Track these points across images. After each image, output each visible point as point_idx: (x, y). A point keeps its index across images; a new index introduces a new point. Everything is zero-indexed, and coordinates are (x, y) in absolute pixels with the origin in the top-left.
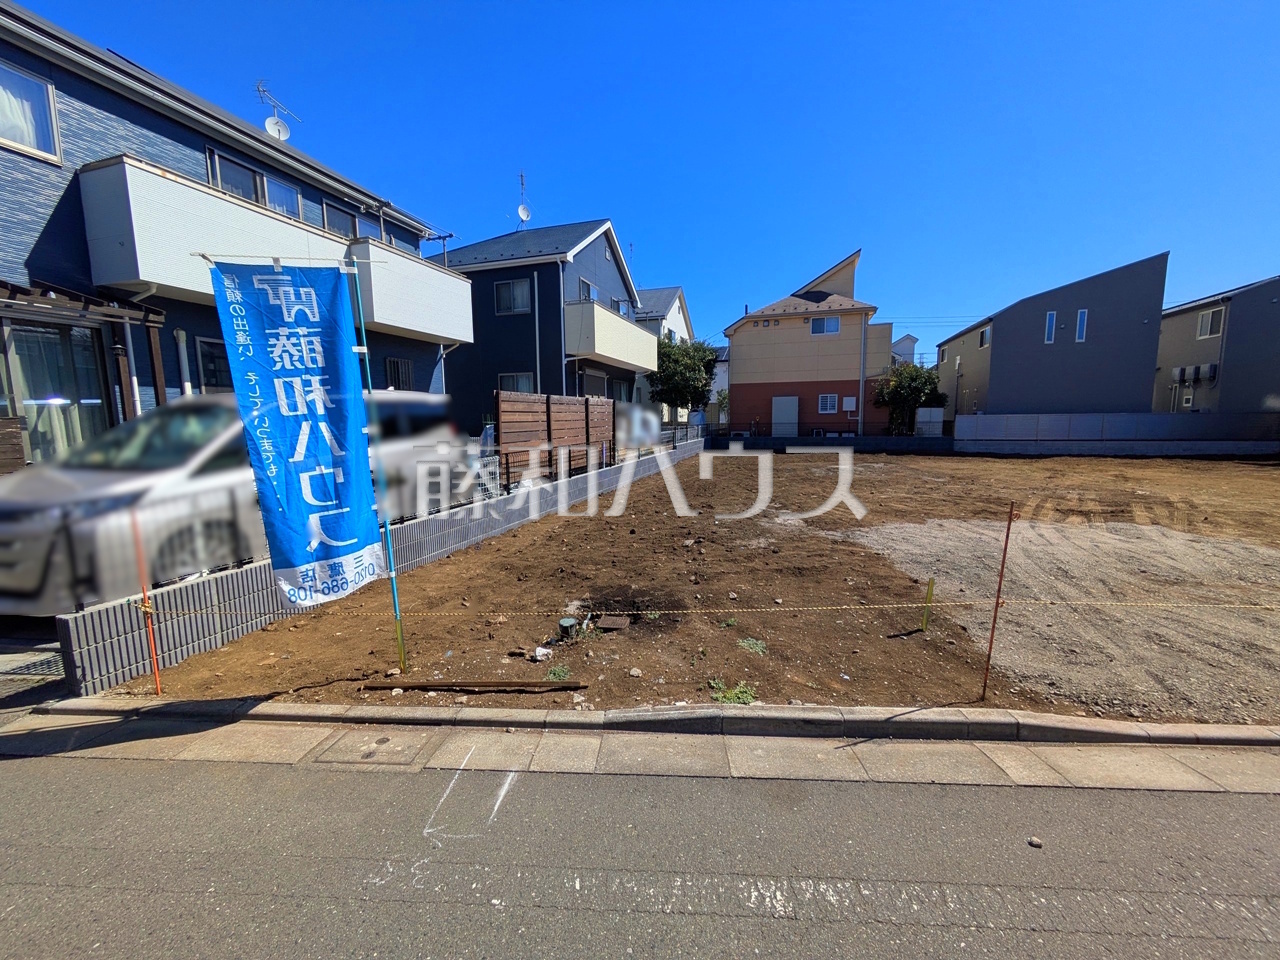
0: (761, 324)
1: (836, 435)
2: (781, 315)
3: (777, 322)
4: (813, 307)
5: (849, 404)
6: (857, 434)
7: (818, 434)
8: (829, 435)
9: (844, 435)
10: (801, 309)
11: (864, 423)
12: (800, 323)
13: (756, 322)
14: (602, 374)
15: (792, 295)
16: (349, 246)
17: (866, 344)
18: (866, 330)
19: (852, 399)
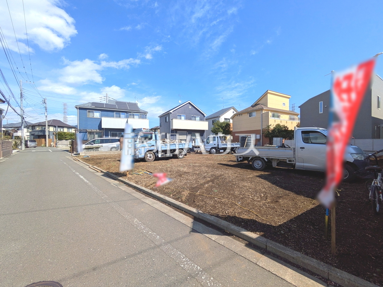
3: (242, 115)
4: (250, 109)
10: (247, 111)
12: (246, 114)
13: (237, 115)
14: (185, 132)
15: (251, 106)
16: (127, 119)
17: (262, 119)
18: (262, 114)
19: (259, 135)
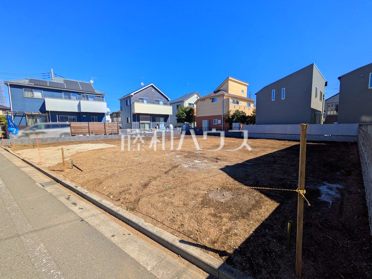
0: (202, 101)
3: (205, 100)
4: (215, 95)
5: (219, 122)
6: (221, 130)
10: (209, 96)
11: (223, 127)
12: (209, 100)
14: (148, 116)
15: (214, 92)
16: (80, 101)
17: (223, 104)
18: (223, 100)
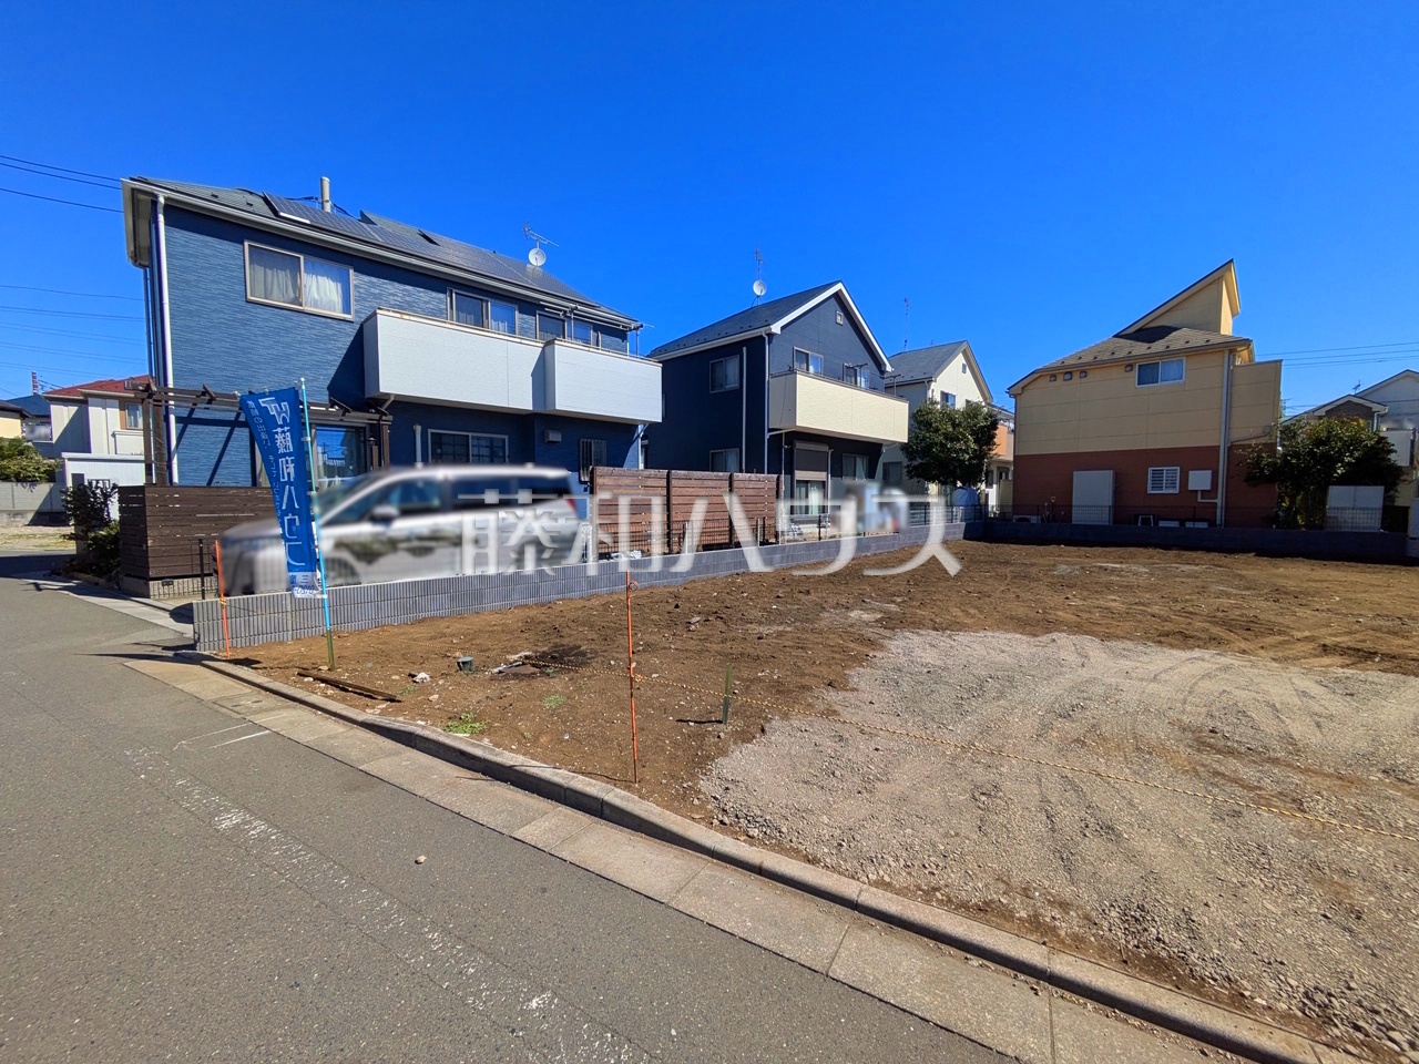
0: (1060, 378)
1: (1175, 524)
2: (1089, 364)
3: (1084, 373)
4: (1140, 348)
5: (1199, 480)
6: (1212, 523)
7: (1146, 521)
8: (1162, 524)
9: (1189, 525)
10: (1121, 354)
11: (1227, 508)
12: (1118, 373)
13: (1054, 376)
14: (825, 448)
15: (1116, 336)
16: (543, 348)
18: (1230, 374)
19: (1208, 474)
